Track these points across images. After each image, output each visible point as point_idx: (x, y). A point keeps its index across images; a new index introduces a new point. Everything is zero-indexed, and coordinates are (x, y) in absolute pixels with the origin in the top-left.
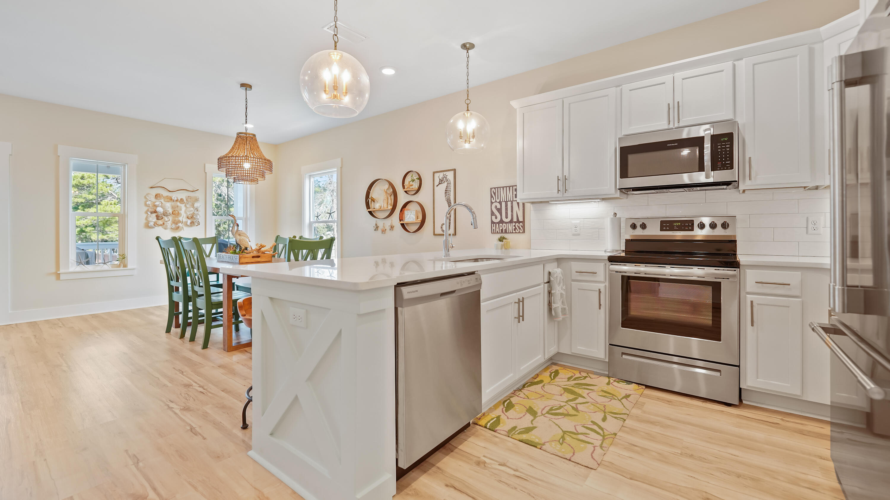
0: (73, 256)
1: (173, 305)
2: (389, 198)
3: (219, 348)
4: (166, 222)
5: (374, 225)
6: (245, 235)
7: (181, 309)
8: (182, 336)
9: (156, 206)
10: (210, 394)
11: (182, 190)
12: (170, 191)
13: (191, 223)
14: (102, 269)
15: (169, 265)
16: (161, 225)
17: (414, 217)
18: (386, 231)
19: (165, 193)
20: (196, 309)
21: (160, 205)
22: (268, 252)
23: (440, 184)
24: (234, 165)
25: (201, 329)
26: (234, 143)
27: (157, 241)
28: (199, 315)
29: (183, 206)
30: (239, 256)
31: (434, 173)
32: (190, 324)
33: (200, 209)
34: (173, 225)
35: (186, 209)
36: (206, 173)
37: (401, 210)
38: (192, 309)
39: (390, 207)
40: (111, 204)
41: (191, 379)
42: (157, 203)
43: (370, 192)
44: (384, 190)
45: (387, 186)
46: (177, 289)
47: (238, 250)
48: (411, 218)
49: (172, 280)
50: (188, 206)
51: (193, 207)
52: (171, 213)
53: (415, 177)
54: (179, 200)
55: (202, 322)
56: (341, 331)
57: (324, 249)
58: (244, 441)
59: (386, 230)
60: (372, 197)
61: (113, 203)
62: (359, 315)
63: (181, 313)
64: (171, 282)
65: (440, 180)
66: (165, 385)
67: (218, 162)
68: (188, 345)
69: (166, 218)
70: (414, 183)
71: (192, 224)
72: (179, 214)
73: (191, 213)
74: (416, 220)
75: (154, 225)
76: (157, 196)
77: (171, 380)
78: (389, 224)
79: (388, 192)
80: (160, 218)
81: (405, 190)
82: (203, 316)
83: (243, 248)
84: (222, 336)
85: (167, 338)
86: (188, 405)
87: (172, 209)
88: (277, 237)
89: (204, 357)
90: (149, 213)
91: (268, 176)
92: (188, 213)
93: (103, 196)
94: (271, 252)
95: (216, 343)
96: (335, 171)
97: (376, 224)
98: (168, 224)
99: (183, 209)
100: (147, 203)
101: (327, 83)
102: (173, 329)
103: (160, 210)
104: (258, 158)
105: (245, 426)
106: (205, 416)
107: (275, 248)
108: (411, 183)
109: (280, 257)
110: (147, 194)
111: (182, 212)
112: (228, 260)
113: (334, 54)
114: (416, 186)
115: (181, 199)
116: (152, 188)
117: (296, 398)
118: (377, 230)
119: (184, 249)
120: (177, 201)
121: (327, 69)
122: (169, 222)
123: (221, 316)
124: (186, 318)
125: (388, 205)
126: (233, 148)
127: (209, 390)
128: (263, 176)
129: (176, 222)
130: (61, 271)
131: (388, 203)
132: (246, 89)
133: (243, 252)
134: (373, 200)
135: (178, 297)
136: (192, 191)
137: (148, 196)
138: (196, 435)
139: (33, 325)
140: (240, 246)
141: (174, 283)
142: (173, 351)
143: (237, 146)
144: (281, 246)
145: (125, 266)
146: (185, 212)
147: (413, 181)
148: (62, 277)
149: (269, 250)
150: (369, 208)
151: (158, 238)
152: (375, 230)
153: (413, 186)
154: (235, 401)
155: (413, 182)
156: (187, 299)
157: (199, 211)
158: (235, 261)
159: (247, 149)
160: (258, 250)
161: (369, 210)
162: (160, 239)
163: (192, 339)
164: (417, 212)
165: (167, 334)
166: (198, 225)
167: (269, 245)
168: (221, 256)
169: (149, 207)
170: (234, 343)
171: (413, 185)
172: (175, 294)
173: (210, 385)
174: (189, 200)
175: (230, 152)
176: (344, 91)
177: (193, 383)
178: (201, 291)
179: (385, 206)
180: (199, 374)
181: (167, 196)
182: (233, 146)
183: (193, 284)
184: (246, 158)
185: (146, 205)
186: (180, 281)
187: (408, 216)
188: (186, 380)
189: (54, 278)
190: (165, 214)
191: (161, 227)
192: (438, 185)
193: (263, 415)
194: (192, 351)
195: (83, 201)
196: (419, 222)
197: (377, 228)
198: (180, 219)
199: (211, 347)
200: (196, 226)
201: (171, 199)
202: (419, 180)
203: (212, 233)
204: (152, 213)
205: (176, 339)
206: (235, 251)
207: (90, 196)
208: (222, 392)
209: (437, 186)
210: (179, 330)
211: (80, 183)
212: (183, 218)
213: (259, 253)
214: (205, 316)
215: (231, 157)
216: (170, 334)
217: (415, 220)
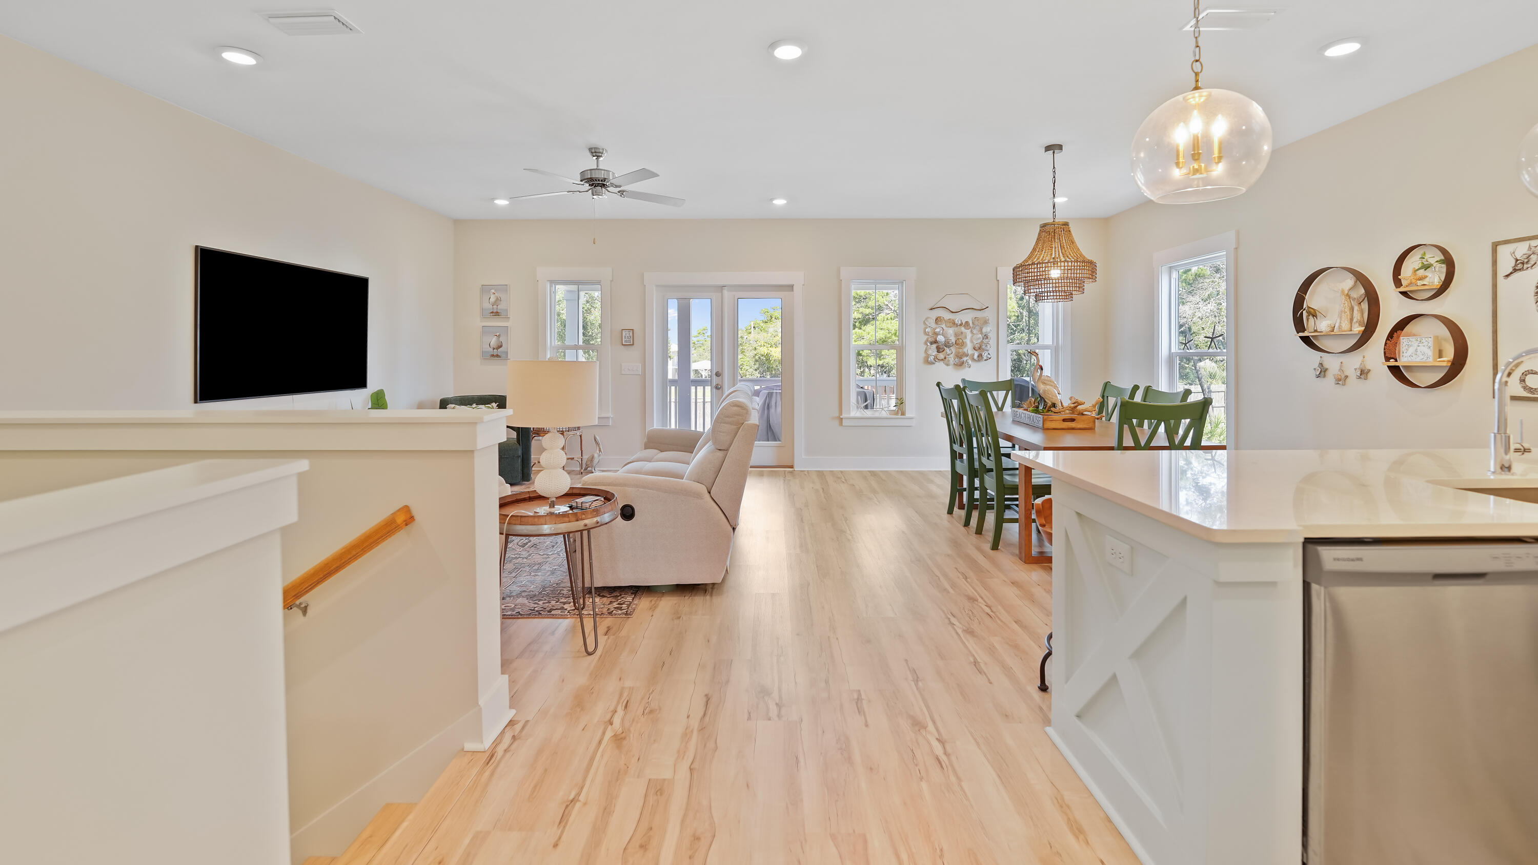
0: (853, 398)
1: (956, 478)
2: (1356, 308)
3: (1013, 554)
4: (948, 355)
5: (1316, 365)
6: (1052, 383)
7: (965, 485)
8: (967, 524)
9: (937, 334)
10: (999, 622)
11: (967, 309)
12: (953, 312)
13: (978, 357)
14: (881, 416)
15: (952, 422)
16: (942, 360)
17: (1430, 353)
18: (1348, 380)
19: (947, 316)
20: (983, 490)
21: (941, 331)
22: (1089, 413)
23: (1515, 270)
24: (1036, 278)
25: (990, 517)
26: (1035, 242)
27: (938, 388)
28: (988, 497)
29: (968, 332)
30: (1043, 417)
31: (1495, 246)
32: (976, 507)
33: (990, 335)
34: (956, 360)
35: (972, 336)
36: (998, 281)
37: (1391, 336)
38: (978, 486)
39: (1358, 329)
40: (887, 319)
41: (976, 591)
42: (937, 330)
43: (1304, 299)
44: (1343, 291)
45: (1349, 281)
46: (961, 456)
47: (1041, 408)
48: (1419, 353)
49: (955, 443)
50: (975, 332)
51: (981, 333)
52: (954, 343)
53: (1434, 257)
54: (964, 324)
55: (991, 507)
56: (1184, 600)
57: (1189, 420)
58: (1041, 709)
59: (1347, 377)
60: (1309, 307)
61: (889, 318)
62: (1218, 583)
63: (965, 490)
64: (954, 445)
65: (1517, 260)
66: (945, 590)
67: (1013, 274)
68: (974, 538)
69: (947, 350)
70: (1428, 273)
71: (980, 357)
72: (963, 344)
73: (979, 341)
74: (1435, 360)
75: (934, 359)
76: (938, 320)
77: (954, 585)
78: (1357, 366)
79: (1354, 295)
80: (941, 350)
81: (1402, 289)
82: (992, 500)
83: (1049, 404)
84: (1017, 535)
85: (949, 522)
86: (972, 627)
87: (955, 337)
88: (1106, 385)
89: (993, 561)
90: (929, 344)
91: (1088, 286)
92: (975, 342)
93: (880, 309)
94: (1094, 414)
95: (1010, 545)
96: (1223, 255)
97: (1321, 364)
98: (950, 359)
99: (969, 335)
100: (927, 330)
101: (1181, 149)
102: (956, 509)
103: (941, 338)
104: (1072, 262)
105: (1044, 688)
106: (991, 651)
107: (1102, 405)
108: (1421, 273)
109: (1109, 420)
110: (926, 319)
111: (968, 341)
112: (1027, 421)
113: (1193, 97)
114: (1435, 278)
115: (967, 322)
116: (931, 309)
117: (1114, 678)
118: (1324, 376)
119: (969, 403)
120: (961, 325)
121: (1182, 124)
122: (951, 356)
123: (1017, 505)
124: (971, 495)
125: (1351, 323)
126: (1034, 249)
127: (997, 613)
128: (1081, 289)
129: (959, 356)
130: (844, 416)
131: (1352, 320)
132: (1054, 152)
133: (1049, 411)
134: (1313, 314)
135: (962, 467)
136: (980, 310)
137: (928, 322)
138: (980, 673)
139: (821, 474)
140: (1045, 401)
141: (956, 447)
142: (955, 543)
143: (1040, 246)
144: (1112, 401)
145: (903, 414)
146: (972, 341)
147: (1426, 267)
148: (845, 423)
149: (1090, 409)
150: (1304, 330)
151: (938, 384)
152: (1318, 376)
153: (1427, 279)
154: (1033, 644)
155: (1425, 270)
156: (973, 473)
157: (989, 338)
158: (1038, 425)
159: (1055, 248)
160: (1073, 409)
161: (1301, 334)
162: (941, 386)
163: (979, 531)
164: (1437, 340)
165: (949, 515)
166: (987, 360)
167: (1090, 399)
168: (1018, 413)
169: (929, 335)
170: (1035, 551)
171: (1426, 277)
172: (958, 462)
173: (999, 607)
174: (976, 323)
175: (1029, 257)
176: (1216, 154)
177: (978, 597)
178: (989, 463)
179: (1345, 325)
180: (986, 587)
181: (950, 319)
182: (1035, 246)
183: (980, 453)
184: (1055, 263)
185: (925, 333)
186: (964, 446)
187: (1411, 350)
188: (970, 591)
189: (837, 422)
190: (947, 344)
191: (942, 363)
192: (1511, 273)
193: (1066, 682)
194: (979, 549)
195: (860, 316)
196: (1444, 364)
197: (1322, 372)
198: (965, 350)
199: (1003, 550)
200: (985, 360)
201: (954, 324)
202: (1444, 266)
203: (1006, 375)
204: (931, 343)
205: (959, 525)
206: (1037, 407)
207: (866, 310)
208: (1015, 623)
209: (1507, 276)
210: (963, 513)
211: (857, 295)
212: (969, 349)
213: (1073, 413)
214: (995, 500)
215: (1032, 264)
216: (953, 517)
217: (1431, 359)
